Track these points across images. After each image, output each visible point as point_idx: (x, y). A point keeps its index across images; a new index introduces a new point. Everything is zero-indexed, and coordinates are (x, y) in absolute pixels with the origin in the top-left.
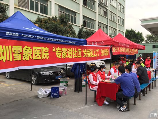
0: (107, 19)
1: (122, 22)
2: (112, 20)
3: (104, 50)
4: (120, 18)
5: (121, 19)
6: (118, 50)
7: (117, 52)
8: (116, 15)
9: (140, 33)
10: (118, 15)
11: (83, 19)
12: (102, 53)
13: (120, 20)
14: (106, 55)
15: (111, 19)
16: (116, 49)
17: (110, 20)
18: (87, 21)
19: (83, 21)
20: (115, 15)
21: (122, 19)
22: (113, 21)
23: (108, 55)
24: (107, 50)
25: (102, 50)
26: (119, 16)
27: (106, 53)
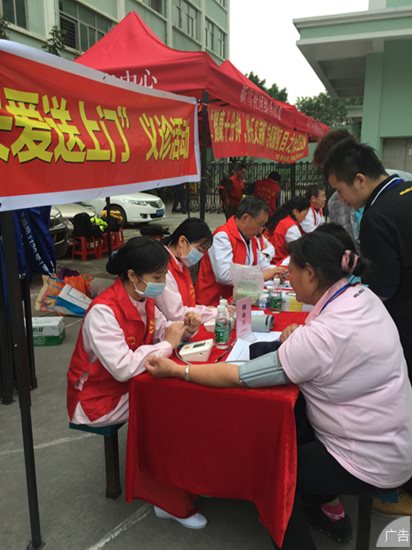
0: (161, 24)
1: (217, 44)
2: (184, 29)
3: (164, 121)
4: (210, 26)
5: (216, 30)
6: (239, 131)
7: (231, 139)
8: (197, 10)
9: (280, 90)
10: (204, 14)
11: (61, 8)
12: (154, 142)
13: (212, 35)
14: (176, 155)
15: (180, 26)
16: (227, 125)
17: (174, 28)
18: (80, 22)
19: (61, 19)
20: (191, 9)
21: (220, 30)
22: (186, 33)
23: (185, 154)
24: (178, 121)
25: (145, 122)
26: (207, 19)
27: (177, 142)
